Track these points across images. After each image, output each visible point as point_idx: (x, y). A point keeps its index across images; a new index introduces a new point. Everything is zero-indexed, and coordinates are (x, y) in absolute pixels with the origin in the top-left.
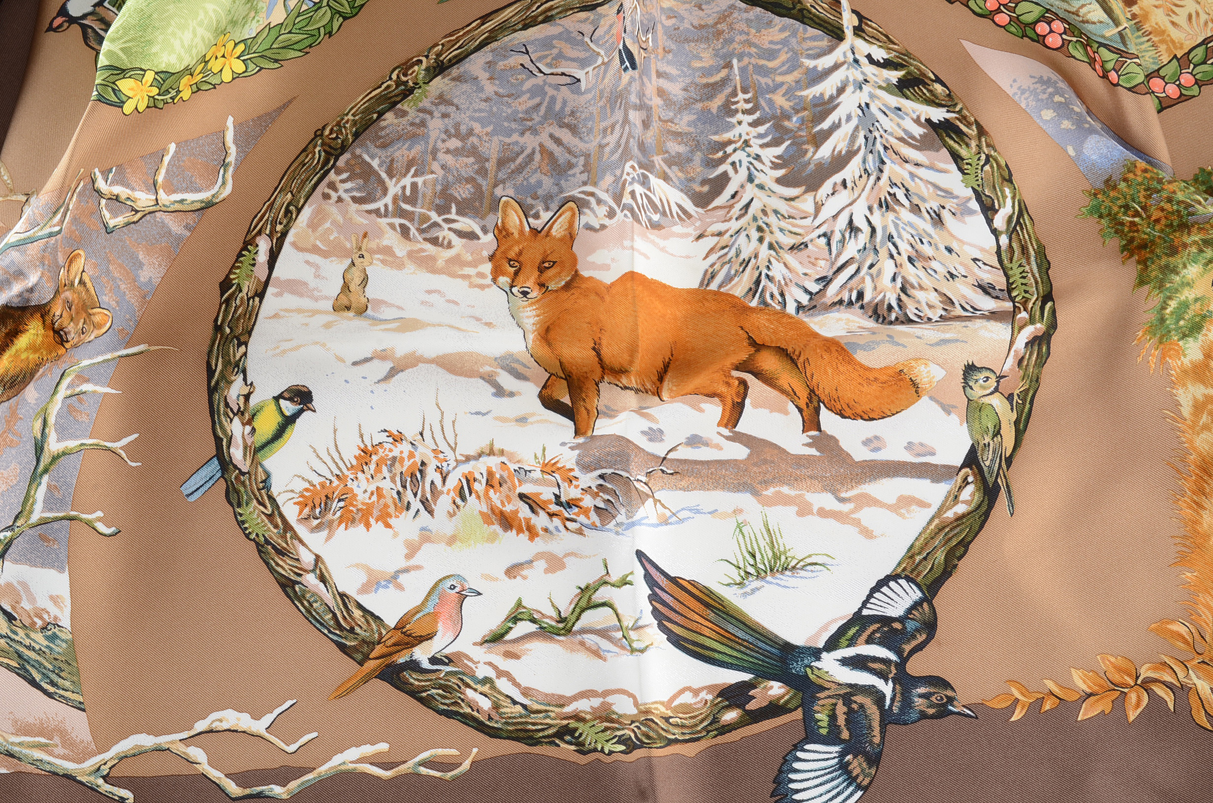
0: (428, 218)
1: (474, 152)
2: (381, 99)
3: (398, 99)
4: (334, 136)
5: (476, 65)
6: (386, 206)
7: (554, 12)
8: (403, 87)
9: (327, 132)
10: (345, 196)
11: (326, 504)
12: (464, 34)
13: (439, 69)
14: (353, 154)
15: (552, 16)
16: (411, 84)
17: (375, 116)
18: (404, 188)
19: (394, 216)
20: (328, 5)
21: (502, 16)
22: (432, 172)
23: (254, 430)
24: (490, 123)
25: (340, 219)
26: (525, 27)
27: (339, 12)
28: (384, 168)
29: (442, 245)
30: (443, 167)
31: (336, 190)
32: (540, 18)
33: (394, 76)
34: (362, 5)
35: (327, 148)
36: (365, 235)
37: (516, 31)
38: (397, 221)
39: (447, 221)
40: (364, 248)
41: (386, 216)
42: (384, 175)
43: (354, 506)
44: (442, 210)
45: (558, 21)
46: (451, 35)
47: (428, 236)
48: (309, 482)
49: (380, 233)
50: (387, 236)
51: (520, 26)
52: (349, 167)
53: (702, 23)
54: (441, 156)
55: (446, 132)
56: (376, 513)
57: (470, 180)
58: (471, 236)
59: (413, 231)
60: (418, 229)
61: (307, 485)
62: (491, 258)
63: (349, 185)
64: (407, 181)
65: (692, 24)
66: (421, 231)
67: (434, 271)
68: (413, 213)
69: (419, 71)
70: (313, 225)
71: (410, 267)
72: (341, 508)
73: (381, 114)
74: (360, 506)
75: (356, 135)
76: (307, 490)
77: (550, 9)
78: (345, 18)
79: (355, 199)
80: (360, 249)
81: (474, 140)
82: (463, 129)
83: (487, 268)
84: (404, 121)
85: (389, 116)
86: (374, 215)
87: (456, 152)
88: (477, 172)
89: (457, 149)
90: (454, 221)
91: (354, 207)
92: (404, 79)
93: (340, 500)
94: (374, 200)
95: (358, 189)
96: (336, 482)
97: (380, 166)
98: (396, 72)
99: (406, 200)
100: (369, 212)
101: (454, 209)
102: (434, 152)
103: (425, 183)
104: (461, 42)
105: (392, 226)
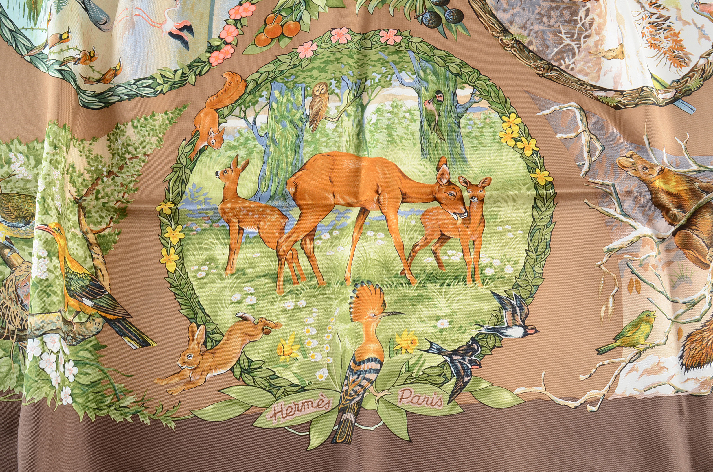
0: (580, 28)
1: (548, 12)
2: (521, 52)
3: (521, 46)
4: (542, 69)
5: (504, 17)
6: (576, 44)
8: (515, 45)
9: (541, 72)
10: (572, 61)
12: (487, 24)
13: (505, 31)
14: (551, 59)
16: (513, 42)
17: (531, 54)
18: (567, 37)
19: (580, 41)
20: (474, 82)
21: (478, 10)
22: (559, 27)
24: (534, 7)
25: (582, 63)
28: (558, 46)
29: (593, 22)
30: (556, 22)
31: (569, 65)
33: (509, 49)
34: (473, 68)
35: (549, 71)
36: (590, 52)
38: (583, 40)
39: (581, 20)
40: (596, 53)
41: (580, 44)
42: (562, 46)
44: (576, 22)
46: (487, 29)
47: (588, 28)
50: (589, 44)
52: (558, 60)
54: (551, 24)
55: (540, 23)
57: (561, 12)
58: (588, 12)
59: (586, 34)
60: (586, 32)
63: (567, 60)
64: (564, 36)
67: (605, 22)
68: (578, 34)
69: (507, 39)
70: (587, 74)
71: (604, 33)
73: (530, 51)
75: (541, 59)
78: (480, 75)
79: (573, 57)
81: (543, 12)
82: (538, 16)
84: (534, 41)
85: (531, 48)
86: (580, 49)
87: (549, 19)
88: (558, 10)
90: (581, 18)
91: (577, 57)
92: (510, 45)
94: (573, 49)
95: (569, 56)
97: (557, 48)
98: (507, 49)
100: (579, 51)
101: (576, 18)
102: (550, 27)
103: (564, 29)
104: (491, 25)
105: (585, 42)
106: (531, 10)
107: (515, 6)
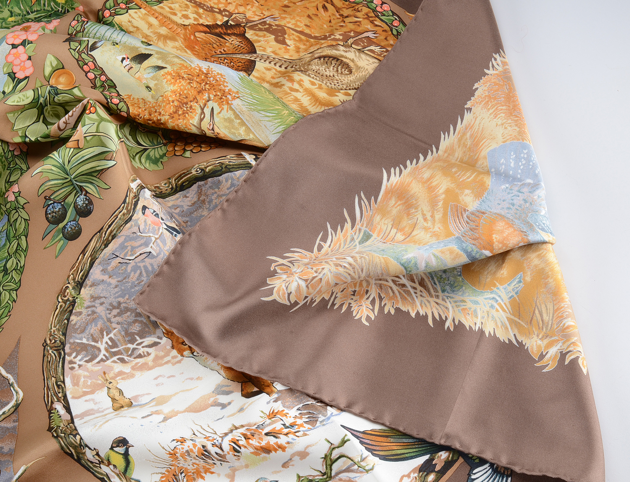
0: (129, 349)
1: (127, 309)
2: (62, 312)
3: (71, 308)
4: (53, 341)
5: (96, 273)
6: (104, 355)
7: (114, 232)
8: (68, 302)
9: (48, 342)
10: (81, 363)
11: (176, 479)
12: (79, 264)
13: (79, 285)
14: (70, 343)
15: (115, 234)
16: (71, 299)
17: (66, 321)
18: (107, 343)
19: (112, 357)
20: (4, 290)
21: (91, 247)
22: (115, 329)
23: (115, 466)
24: (125, 295)
25: (86, 373)
26: (106, 246)
27: (11, 290)
28: (90, 340)
29: (145, 356)
30: (118, 323)
31: (75, 363)
32: (110, 238)
33: (60, 300)
34: (20, 280)
35: (55, 348)
36: (105, 373)
37: (103, 250)
38: (115, 358)
39: (138, 344)
40: (108, 379)
41: (108, 359)
42: (93, 343)
43: (190, 472)
44: (132, 341)
45: (119, 235)
46: (72, 268)
47: (135, 356)
48: (160, 473)
49: (111, 368)
50: (115, 367)
51: (103, 246)
52: (73, 350)
53: (192, 202)
54: (113, 320)
55: (108, 309)
56: (202, 470)
57: (135, 322)
58: (155, 344)
59: (126, 358)
60: (128, 356)
61: (161, 475)
62: (173, 347)
63: (79, 357)
64: (106, 339)
65: (188, 206)
66: (130, 356)
67: (150, 368)
68: (119, 350)
69: (71, 291)
70: (76, 383)
71: (138, 374)
72: (184, 476)
73: (68, 319)
74: (193, 471)
75: (64, 334)
76: (162, 477)
77: (111, 232)
78: (16, 290)
79: (87, 361)
80: (107, 380)
81: (123, 305)
82: (115, 304)
83: (174, 352)
84: (83, 316)
85: (73, 318)
86: (102, 363)
87: (119, 314)
88: (136, 316)
89: (118, 313)
90: (142, 343)
91: (89, 365)
92: (66, 299)
93: (181, 474)
94: (96, 356)
95: (85, 357)
96: (173, 468)
97: (88, 340)
98: (60, 298)
99: (112, 347)
100: (99, 362)
101: (138, 338)
102: (109, 320)
103: (115, 335)
104: (80, 268)
105: (114, 362)
106: (119, 293)
107: (115, 277)
